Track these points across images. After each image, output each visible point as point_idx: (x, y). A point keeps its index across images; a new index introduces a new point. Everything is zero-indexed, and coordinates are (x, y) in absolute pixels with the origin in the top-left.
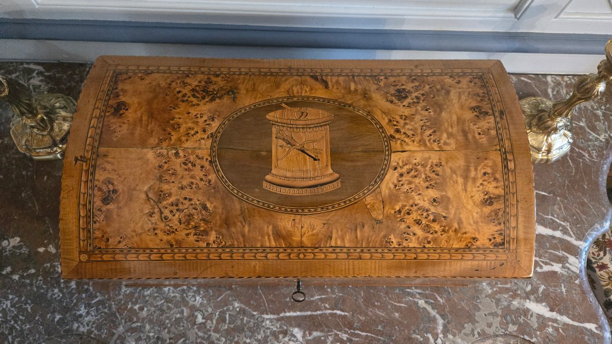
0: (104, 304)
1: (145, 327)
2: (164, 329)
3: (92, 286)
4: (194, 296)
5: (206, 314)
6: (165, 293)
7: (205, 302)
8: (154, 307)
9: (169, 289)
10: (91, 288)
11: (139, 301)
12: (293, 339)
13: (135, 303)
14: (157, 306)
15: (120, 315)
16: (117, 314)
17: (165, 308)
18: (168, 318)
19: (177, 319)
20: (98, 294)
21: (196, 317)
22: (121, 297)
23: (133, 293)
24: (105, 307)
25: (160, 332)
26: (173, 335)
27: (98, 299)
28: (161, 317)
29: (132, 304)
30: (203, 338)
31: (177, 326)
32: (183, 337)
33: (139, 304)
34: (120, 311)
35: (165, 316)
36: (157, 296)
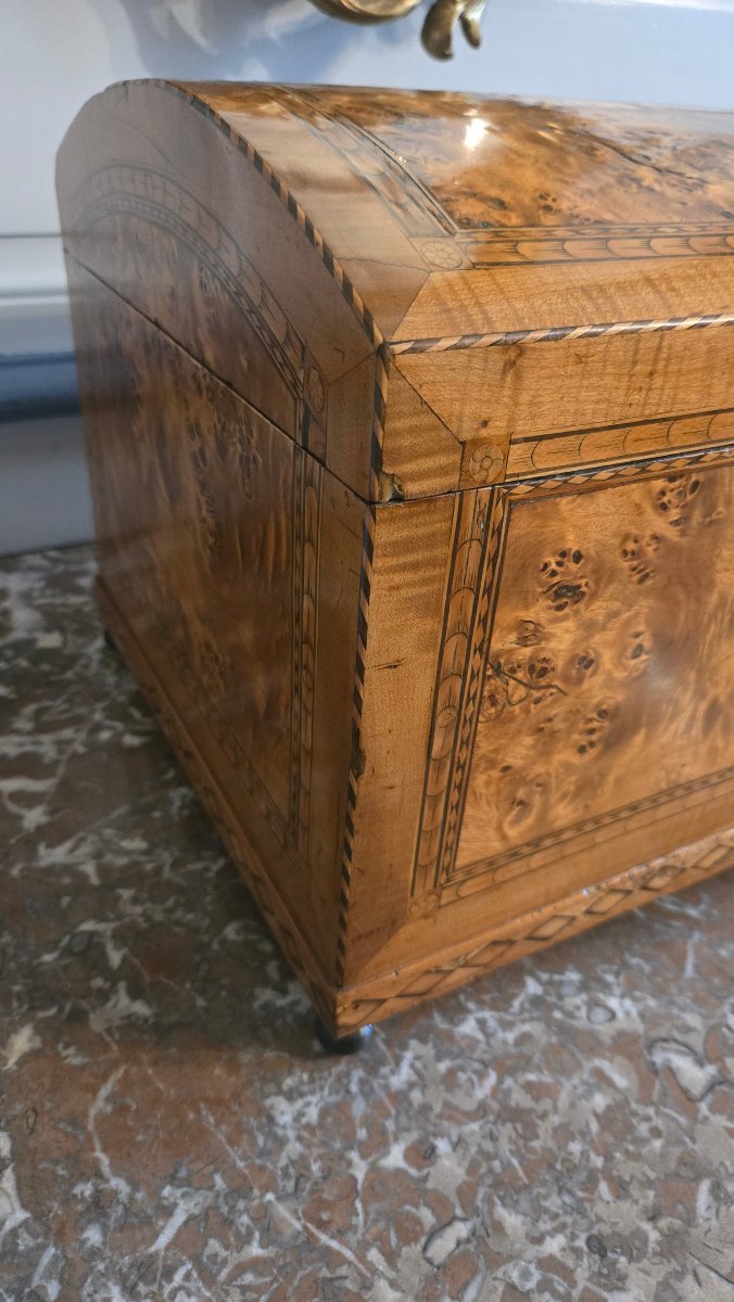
0: (228, 1222)
1: (498, 1227)
2: (590, 1184)
3: (117, 1172)
4: (593, 1004)
5: (696, 1041)
6: (477, 1041)
7: (651, 1002)
8: (471, 1116)
9: (482, 1024)
10: (118, 1184)
11: (390, 1125)
13: (379, 1143)
14: (482, 1110)
15: (340, 1235)
16: (324, 1238)
17: (519, 1098)
18: (564, 1133)
19: (605, 1119)
20: (167, 1191)
21: (671, 1072)
22: (294, 1148)
23: (338, 1106)
24: (238, 1235)
25: (579, 1209)
26: (651, 1194)
27: (179, 1218)
28: (536, 1144)
29: (364, 1156)
31: (631, 1148)
32: (698, 1179)
33: (396, 1139)
34: (325, 1216)
35: (544, 1129)
36: (451, 1073)
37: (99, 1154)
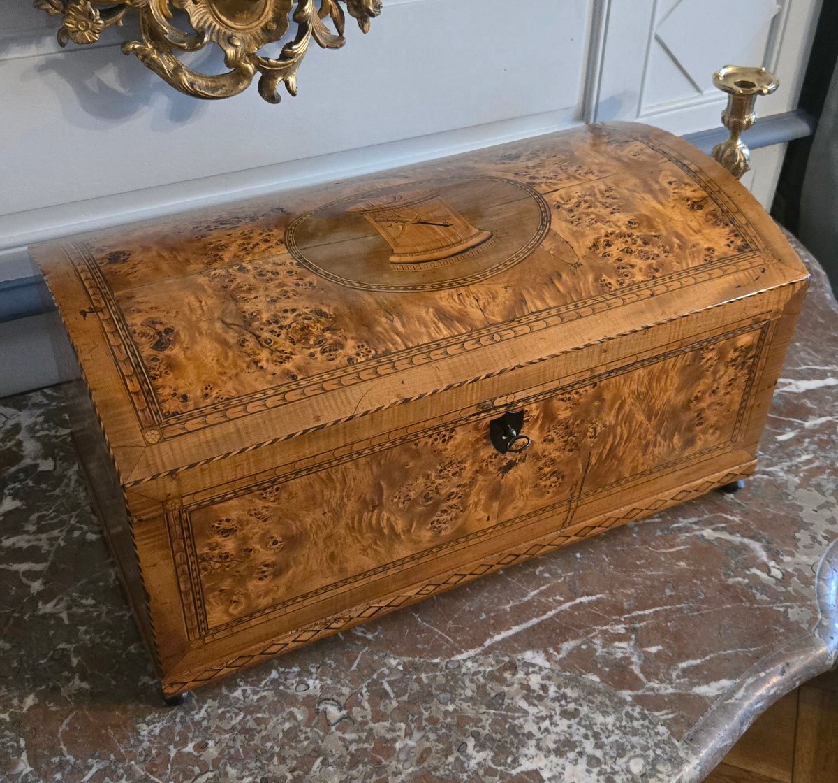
0: (114, 772)
1: (226, 774)
2: (270, 759)
3: (69, 753)
4: (302, 682)
5: (342, 700)
6: (239, 700)
7: (329, 682)
8: (226, 732)
9: (244, 691)
10: (70, 758)
11: (190, 735)
12: (531, 669)
13: (184, 742)
14: (233, 728)
15: (159, 776)
16: (152, 778)
17: (251, 724)
18: (266, 738)
19: (286, 733)
20: (90, 760)
21: (325, 712)
22: (146, 744)
23: (169, 727)
24: (118, 776)
25: (262, 768)
26: (295, 762)
27: (94, 770)
28: (252, 743)
29: (175, 748)
30: (360, 740)
31: (294, 744)
32: (318, 756)
33: (191, 741)
34: (154, 770)
35: (258, 737)
36: (223, 713)
37: (63, 747)
